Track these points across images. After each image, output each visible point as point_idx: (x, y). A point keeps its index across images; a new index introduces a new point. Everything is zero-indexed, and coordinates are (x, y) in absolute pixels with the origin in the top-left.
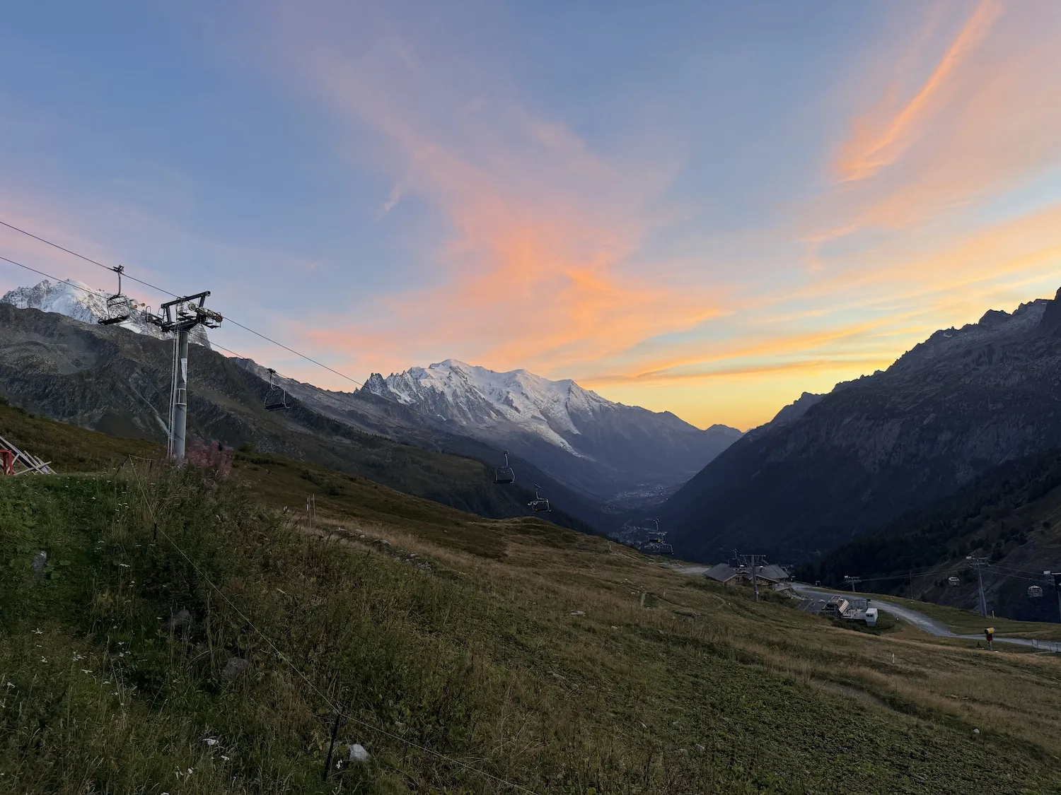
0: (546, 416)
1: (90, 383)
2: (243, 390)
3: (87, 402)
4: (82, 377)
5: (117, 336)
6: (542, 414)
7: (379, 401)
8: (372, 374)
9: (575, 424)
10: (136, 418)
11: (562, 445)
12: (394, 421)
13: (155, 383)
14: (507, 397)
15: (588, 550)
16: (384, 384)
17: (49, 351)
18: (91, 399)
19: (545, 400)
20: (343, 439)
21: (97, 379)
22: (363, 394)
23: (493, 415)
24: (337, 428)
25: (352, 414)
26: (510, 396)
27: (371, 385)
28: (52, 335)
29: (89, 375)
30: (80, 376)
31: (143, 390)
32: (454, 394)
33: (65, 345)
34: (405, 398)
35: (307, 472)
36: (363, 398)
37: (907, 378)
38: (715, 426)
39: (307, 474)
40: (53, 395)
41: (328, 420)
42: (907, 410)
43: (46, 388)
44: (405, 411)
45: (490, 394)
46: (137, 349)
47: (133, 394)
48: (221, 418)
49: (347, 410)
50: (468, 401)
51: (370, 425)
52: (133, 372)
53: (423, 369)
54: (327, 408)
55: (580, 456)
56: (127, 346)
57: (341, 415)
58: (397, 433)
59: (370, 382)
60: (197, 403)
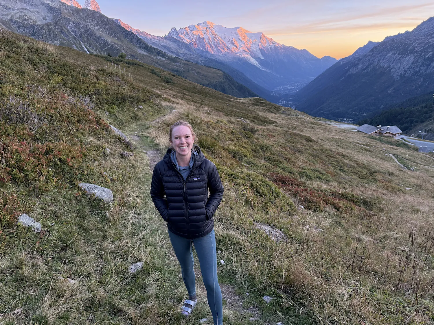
0: (249, 50)
1: (52, 28)
2: (118, 33)
3: (52, 37)
4: (48, 25)
5: (60, 6)
6: (247, 49)
7: (176, 41)
8: (172, 28)
9: (262, 54)
10: (74, 46)
11: (256, 64)
12: (182, 51)
13: (79, 29)
14: (232, 40)
15: (287, 114)
16: (177, 32)
17: (32, 13)
18: (53, 36)
19: (249, 42)
20: (162, 58)
21: (55, 27)
22: (168, 38)
23: (226, 49)
24: (159, 53)
25: (164, 47)
26: (233, 40)
27: (171, 33)
28: (32, 5)
29: (51, 25)
30: (47, 25)
31: (75, 32)
32: (208, 38)
33: (38, 10)
34: (187, 40)
35: (153, 70)
36: (169, 39)
37: (422, 34)
38: (325, 56)
39: (154, 71)
40: (37, 34)
41: (155, 49)
42: (419, 50)
43: (34, 30)
44: (187, 47)
45: (225, 38)
46: (70, 13)
47: (71, 34)
48: (110, 46)
49: (162, 45)
50: (214, 42)
51: (172, 52)
52: (69, 24)
53: (194, 26)
54: (153, 43)
55: (263, 69)
56: (65, 11)
57: (160, 47)
58: (184, 56)
59: (171, 32)
60: (99, 39)
